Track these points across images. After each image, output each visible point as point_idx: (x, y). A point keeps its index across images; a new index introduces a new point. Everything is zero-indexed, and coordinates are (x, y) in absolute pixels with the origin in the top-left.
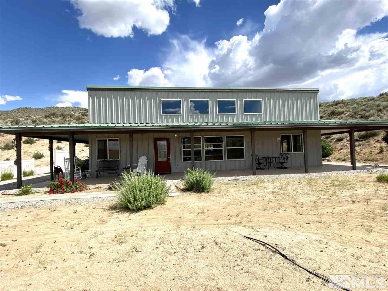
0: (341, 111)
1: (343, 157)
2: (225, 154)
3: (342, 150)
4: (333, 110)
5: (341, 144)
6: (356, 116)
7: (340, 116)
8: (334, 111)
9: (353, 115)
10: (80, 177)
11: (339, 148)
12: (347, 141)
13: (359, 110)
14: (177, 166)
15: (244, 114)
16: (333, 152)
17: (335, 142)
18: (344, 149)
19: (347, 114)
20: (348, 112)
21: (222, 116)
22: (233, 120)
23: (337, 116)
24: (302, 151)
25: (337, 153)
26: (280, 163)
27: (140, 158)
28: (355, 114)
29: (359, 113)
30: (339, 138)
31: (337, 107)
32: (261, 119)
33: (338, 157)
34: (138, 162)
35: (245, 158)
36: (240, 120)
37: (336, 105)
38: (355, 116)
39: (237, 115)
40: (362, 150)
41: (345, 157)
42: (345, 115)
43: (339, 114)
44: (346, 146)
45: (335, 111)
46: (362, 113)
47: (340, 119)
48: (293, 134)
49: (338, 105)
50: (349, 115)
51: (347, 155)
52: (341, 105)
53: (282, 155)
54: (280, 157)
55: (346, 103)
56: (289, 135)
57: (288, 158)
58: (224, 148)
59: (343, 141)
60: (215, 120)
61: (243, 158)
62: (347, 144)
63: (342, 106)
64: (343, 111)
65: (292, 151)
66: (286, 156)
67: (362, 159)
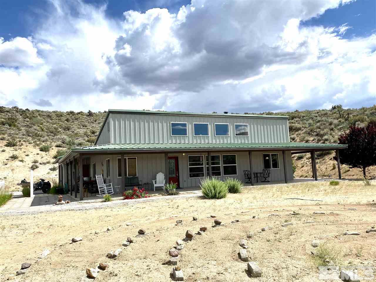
0: (298, 127)
1: (305, 174)
2: (222, 170)
3: (303, 168)
4: (291, 125)
5: (302, 162)
6: (313, 134)
7: (298, 132)
8: (291, 127)
9: (310, 132)
10: (112, 192)
11: (300, 166)
12: (306, 159)
13: (315, 126)
14: (185, 181)
15: (235, 136)
16: (296, 169)
17: (296, 160)
18: (304, 167)
19: (304, 131)
20: (304, 128)
21: (219, 138)
22: (227, 141)
23: (295, 132)
24: (279, 168)
25: (299, 171)
26: (264, 177)
27: (157, 175)
28: (311, 131)
29: (315, 131)
30: (300, 156)
31: (293, 121)
32: (248, 141)
33: (301, 174)
34: (156, 178)
35: (237, 174)
36: (232, 142)
37: (292, 120)
38: (311, 133)
39: (230, 137)
40: (320, 167)
41: (307, 174)
42: (302, 132)
43: (297, 130)
44: (306, 163)
45: (293, 126)
46: (317, 131)
47: (298, 136)
48: (272, 153)
49: (294, 119)
50: (305, 133)
51: (308, 172)
52: (297, 119)
53: (265, 171)
54: (263, 173)
55: (302, 117)
56: (269, 154)
57: (270, 173)
58: (221, 165)
59: (303, 159)
60: (214, 141)
61: (236, 173)
62: (307, 161)
63: (299, 120)
64: (299, 127)
65: (271, 168)
66: (268, 172)
67: (320, 175)
